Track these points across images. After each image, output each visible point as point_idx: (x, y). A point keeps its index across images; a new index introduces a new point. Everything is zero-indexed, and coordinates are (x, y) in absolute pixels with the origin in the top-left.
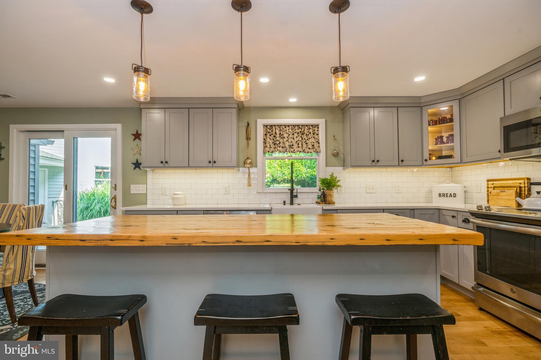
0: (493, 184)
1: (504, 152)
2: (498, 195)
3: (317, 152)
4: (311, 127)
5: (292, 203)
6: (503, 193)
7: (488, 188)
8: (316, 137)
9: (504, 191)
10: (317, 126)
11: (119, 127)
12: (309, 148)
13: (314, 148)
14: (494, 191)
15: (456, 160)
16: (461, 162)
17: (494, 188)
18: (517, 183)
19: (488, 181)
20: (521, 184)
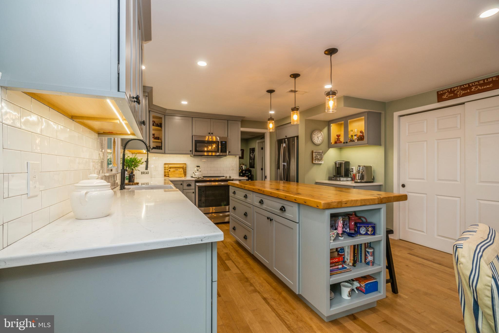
7: (164, 168)
14: (172, 170)
15: (162, 151)
16: (165, 153)
17: (170, 168)
18: (182, 166)
19: (165, 164)
20: (183, 166)
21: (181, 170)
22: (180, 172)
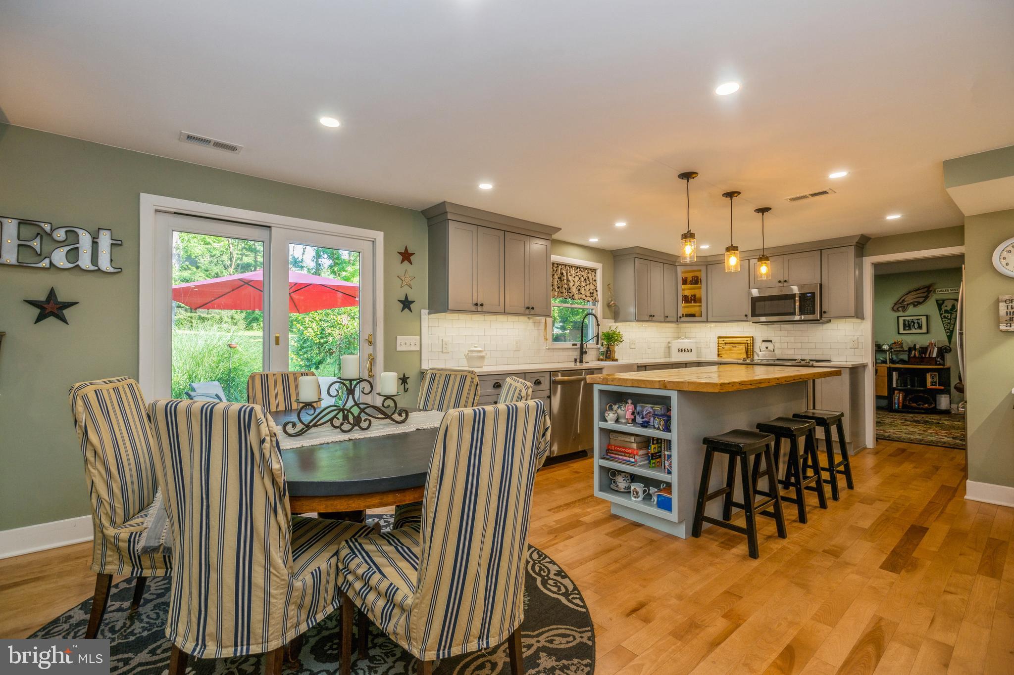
0: (723, 341)
1: (752, 316)
2: (730, 349)
3: (595, 301)
4: (590, 272)
5: (581, 361)
6: (735, 348)
7: (718, 343)
8: (594, 283)
9: (736, 347)
10: (594, 270)
11: (379, 236)
12: (586, 296)
13: (592, 296)
14: (727, 347)
15: (704, 318)
16: (707, 322)
17: (725, 343)
18: (744, 340)
19: (719, 338)
20: (747, 341)
21: (741, 346)
22: (739, 350)
